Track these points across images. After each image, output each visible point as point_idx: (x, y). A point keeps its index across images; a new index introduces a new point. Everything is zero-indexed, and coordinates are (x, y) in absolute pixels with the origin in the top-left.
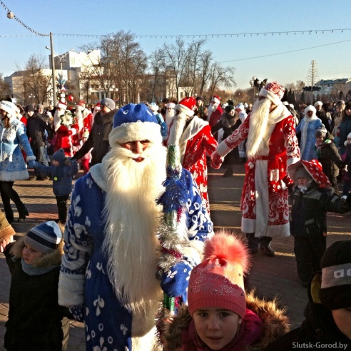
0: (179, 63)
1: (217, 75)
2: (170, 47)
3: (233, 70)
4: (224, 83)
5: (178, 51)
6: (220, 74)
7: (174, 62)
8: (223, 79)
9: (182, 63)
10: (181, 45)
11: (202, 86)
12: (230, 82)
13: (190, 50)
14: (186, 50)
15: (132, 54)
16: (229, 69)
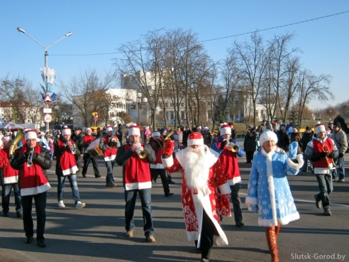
0: (256, 67)
1: (307, 85)
2: (243, 45)
3: (329, 79)
4: (317, 96)
5: (254, 50)
6: (312, 84)
7: (248, 65)
8: (316, 90)
9: (260, 66)
10: (258, 42)
11: (289, 99)
12: (326, 94)
13: (272, 49)
14: (265, 49)
15: (194, 58)
16: (323, 78)
